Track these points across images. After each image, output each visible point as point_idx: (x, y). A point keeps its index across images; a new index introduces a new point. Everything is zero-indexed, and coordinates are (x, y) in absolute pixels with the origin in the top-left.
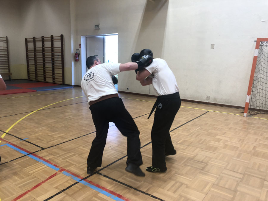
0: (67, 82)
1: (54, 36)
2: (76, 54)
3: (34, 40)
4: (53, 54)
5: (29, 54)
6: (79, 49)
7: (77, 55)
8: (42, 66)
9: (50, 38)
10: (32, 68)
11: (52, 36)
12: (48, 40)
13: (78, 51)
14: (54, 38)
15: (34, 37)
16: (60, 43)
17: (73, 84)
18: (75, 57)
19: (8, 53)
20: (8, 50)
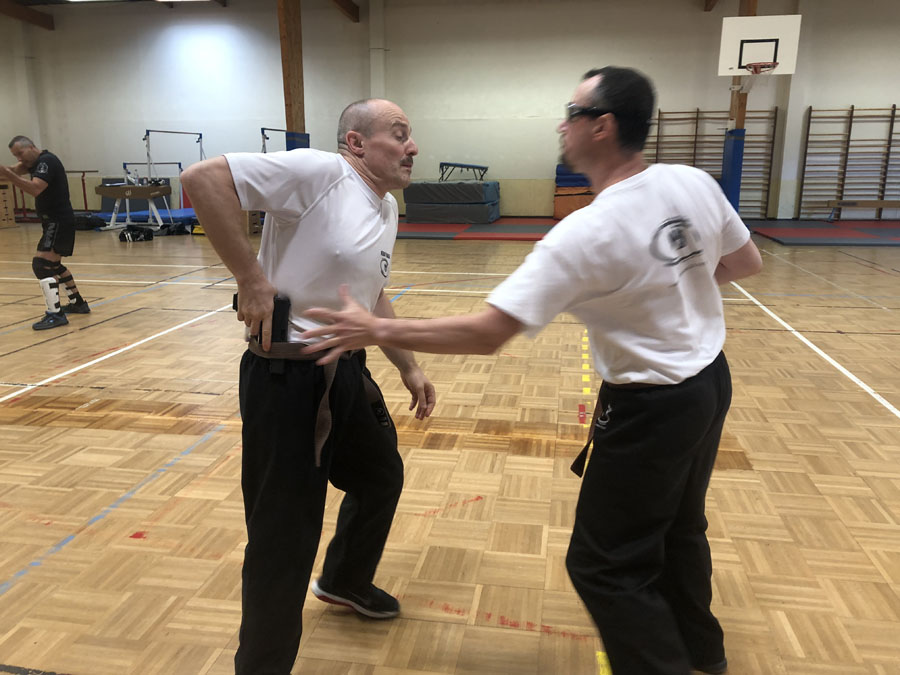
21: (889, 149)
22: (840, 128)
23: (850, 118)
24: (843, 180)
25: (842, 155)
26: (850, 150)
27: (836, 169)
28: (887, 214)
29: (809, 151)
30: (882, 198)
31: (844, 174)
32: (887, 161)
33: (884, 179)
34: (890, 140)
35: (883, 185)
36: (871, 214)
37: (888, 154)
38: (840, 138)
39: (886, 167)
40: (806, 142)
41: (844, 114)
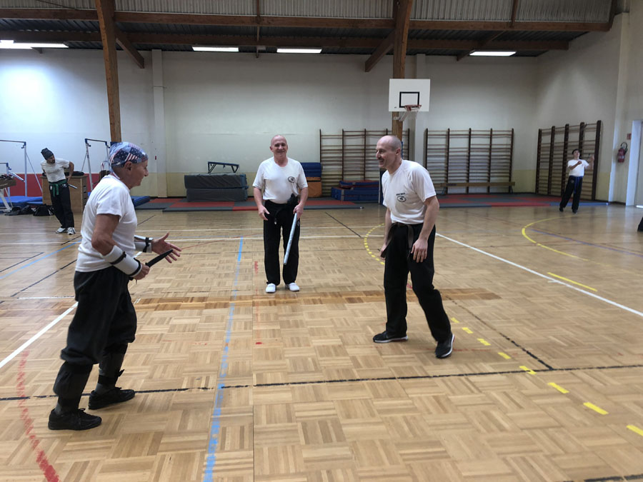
0: (599, 196)
1: (586, 124)
2: (619, 151)
3: (553, 131)
5: (541, 153)
6: (628, 141)
7: (622, 153)
9: (579, 127)
10: (544, 174)
11: (582, 123)
12: (574, 131)
13: (624, 146)
14: (586, 126)
15: (553, 127)
16: (595, 133)
17: (610, 200)
18: (619, 155)
19: (511, 153)
20: (512, 149)
21: (469, 153)
22: (443, 141)
23: (448, 135)
24: (447, 171)
25: (445, 156)
26: (450, 154)
27: (443, 164)
28: (472, 190)
29: (428, 154)
30: (468, 181)
31: (447, 167)
32: (469, 160)
33: (468, 170)
34: (469, 148)
35: (468, 174)
36: (463, 190)
37: (469, 156)
38: (444, 147)
39: (469, 163)
40: (426, 149)
41: (445, 133)
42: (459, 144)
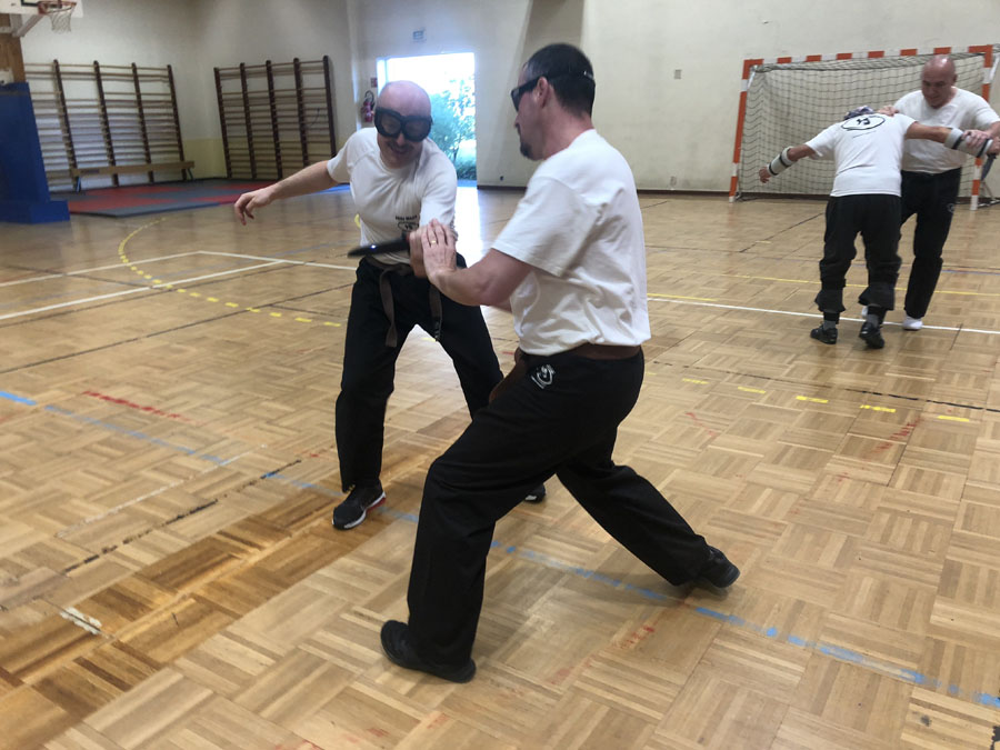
1: (301, 60)
2: (366, 103)
3: (243, 73)
4: (301, 106)
5: (227, 109)
6: (373, 90)
7: (369, 107)
8: (272, 139)
9: (292, 66)
10: (239, 145)
11: (296, 60)
12: (284, 72)
13: (370, 97)
14: (302, 65)
15: (242, 65)
16: (322, 77)
18: (364, 112)
19: (176, 109)
20: (174, 103)
21: (105, 110)
22: (50, 86)
23: (57, 74)
24: (70, 146)
26: (69, 111)
27: (59, 132)
28: (124, 180)
30: (113, 163)
31: (70, 138)
32: (106, 123)
33: (112, 143)
34: (103, 101)
35: (111, 149)
36: (108, 182)
37: (105, 115)
38: (52, 97)
39: (107, 130)
41: (49, 69)
42: (80, 92)
